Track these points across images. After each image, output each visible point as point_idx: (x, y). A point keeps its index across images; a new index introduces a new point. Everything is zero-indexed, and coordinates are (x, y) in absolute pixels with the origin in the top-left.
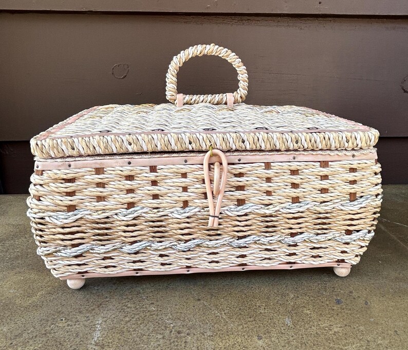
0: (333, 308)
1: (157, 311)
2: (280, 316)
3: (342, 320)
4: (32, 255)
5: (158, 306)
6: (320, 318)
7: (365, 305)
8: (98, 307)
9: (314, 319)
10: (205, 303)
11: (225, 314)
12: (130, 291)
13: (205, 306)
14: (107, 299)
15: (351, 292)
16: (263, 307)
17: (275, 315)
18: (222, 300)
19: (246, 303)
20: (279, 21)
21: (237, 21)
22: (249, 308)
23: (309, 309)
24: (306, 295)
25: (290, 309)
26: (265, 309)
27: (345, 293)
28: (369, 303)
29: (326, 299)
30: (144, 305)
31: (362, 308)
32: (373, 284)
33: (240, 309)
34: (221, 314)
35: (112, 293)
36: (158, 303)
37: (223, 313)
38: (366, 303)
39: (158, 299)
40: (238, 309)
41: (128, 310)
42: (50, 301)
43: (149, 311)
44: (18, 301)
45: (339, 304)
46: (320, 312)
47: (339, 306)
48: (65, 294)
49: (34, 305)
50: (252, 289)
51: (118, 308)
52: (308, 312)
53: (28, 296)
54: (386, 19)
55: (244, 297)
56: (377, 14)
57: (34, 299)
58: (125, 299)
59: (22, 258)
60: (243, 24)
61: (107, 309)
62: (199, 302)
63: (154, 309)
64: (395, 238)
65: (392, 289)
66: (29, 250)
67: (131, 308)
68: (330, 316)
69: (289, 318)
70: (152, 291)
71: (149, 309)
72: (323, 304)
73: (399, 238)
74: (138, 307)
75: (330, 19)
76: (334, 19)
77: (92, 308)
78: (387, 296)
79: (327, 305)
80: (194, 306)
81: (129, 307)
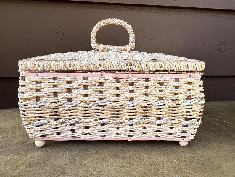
0: (201, 168)
1: (99, 174)
2: (173, 174)
3: (208, 175)
4: (12, 145)
5: (99, 171)
6: (195, 174)
7: (218, 166)
8: (61, 174)
9: (192, 175)
10: (127, 169)
11: (140, 174)
12: (79, 164)
13: (127, 170)
14: (66, 169)
15: (209, 159)
16: (161, 169)
17: (169, 173)
18: (137, 166)
19: (151, 167)
20: (151, 10)
21: (127, 9)
22: (154, 170)
23: (188, 170)
24: (184, 161)
25: (177, 170)
26: (163, 170)
27: (205, 159)
28: (220, 164)
29: (196, 163)
30: (90, 172)
31: (217, 167)
32: (220, 154)
33: (148, 171)
34: (138, 174)
35: (68, 166)
36: (98, 170)
37: (139, 174)
38: (219, 165)
39: (98, 168)
40: (147, 171)
41: (81, 175)
42: (29, 171)
43: (94, 175)
44: (8, 173)
45: (204, 166)
46: (195, 171)
47: (204, 167)
48: (38, 167)
49: (19, 174)
50: (153, 159)
51: (74, 174)
52: (188, 171)
53: (14, 170)
54: (209, 10)
55: (149, 164)
56: (205, 7)
57: (19, 171)
58: (77, 168)
59: (6, 146)
60: (131, 10)
61: (67, 175)
62: (123, 168)
63: (97, 174)
64: (225, 129)
65: (230, 156)
66: (10, 142)
67: (82, 173)
68: (200, 173)
69: (178, 175)
70: (93, 163)
71: (93, 174)
72: (195, 166)
73: (227, 129)
74: (86, 173)
75: (179, 9)
76: (182, 9)
77: (58, 175)
78: (229, 160)
79: (197, 166)
80: (121, 171)
81: (81, 173)
